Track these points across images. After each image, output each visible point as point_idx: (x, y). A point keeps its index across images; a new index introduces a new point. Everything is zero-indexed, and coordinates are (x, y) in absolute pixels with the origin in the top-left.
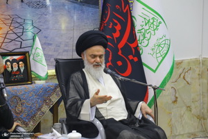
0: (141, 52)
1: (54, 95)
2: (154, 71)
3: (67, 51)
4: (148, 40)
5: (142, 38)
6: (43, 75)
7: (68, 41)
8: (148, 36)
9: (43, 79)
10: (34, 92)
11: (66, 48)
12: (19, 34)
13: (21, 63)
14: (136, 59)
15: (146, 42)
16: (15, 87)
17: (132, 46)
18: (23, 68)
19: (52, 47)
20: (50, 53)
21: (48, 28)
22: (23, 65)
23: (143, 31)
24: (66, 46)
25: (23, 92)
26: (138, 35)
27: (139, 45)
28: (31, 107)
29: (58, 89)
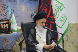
0: (55, 20)
1: (21, 38)
2: (61, 28)
3: (25, 20)
4: (58, 15)
5: (55, 14)
6: (16, 29)
7: (25, 15)
8: (58, 13)
9: (16, 31)
10: (13, 37)
11: (24, 19)
12: (5, 13)
13: (7, 24)
14: (53, 23)
15: (57, 16)
16: (5, 35)
17: (52, 17)
18: (8, 27)
19: (19, 18)
20: (18, 21)
21: (17, 10)
22: (8, 25)
23: (56, 11)
24: (24, 17)
25: (8, 37)
26: (54, 13)
27: (55, 17)
28: (11, 43)
29: (23, 35)
